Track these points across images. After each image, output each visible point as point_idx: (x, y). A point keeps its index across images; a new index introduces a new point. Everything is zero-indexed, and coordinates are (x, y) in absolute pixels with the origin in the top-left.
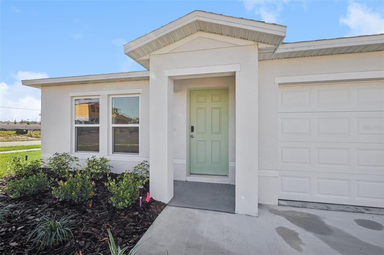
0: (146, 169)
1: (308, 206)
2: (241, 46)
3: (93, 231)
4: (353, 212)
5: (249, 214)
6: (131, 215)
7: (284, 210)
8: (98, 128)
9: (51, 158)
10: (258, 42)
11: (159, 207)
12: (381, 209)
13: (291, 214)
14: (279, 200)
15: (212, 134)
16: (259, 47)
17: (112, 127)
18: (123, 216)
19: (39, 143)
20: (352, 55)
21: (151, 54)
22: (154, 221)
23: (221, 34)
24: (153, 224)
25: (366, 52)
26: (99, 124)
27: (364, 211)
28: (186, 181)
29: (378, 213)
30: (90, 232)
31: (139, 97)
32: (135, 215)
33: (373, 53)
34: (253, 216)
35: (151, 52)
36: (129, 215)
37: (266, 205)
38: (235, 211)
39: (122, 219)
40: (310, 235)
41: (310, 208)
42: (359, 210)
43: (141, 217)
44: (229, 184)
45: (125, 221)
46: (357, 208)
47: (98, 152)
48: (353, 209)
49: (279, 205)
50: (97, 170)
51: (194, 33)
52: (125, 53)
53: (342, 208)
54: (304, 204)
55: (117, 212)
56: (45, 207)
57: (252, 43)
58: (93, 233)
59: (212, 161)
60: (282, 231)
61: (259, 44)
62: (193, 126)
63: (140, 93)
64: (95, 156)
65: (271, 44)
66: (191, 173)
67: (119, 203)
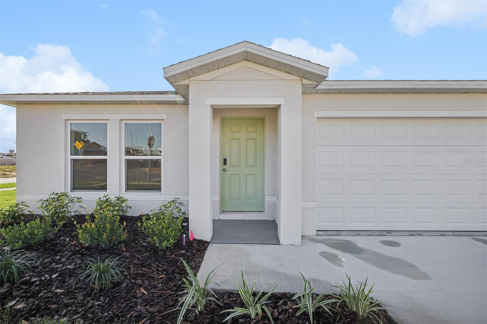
0: (178, 207)
1: (342, 234)
2: (286, 80)
3: (144, 271)
4: (378, 236)
5: (293, 244)
6: (178, 253)
7: (323, 239)
8: (105, 161)
9: (43, 200)
10: (303, 78)
11: (202, 245)
12: (399, 232)
13: (329, 242)
14: (317, 231)
15: (246, 167)
16: (303, 83)
17: (125, 159)
18: (169, 255)
19: (13, 180)
20: (378, 95)
21: (191, 79)
22: (204, 257)
23: (267, 66)
24: (204, 260)
25: (388, 93)
26: (107, 155)
27: (386, 234)
28: (219, 219)
29: (397, 235)
30: (142, 272)
31: (161, 123)
32: (182, 254)
33: (393, 94)
34: (297, 245)
35: (192, 77)
36: (176, 254)
37: (305, 236)
38: (279, 242)
39: (170, 258)
40: (347, 255)
41: (344, 235)
42: (382, 234)
43: (189, 255)
44: (266, 220)
45: (174, 259)
46: (381, 233)
47: (106, 191)
48: (378, 233)
49: (317, 235)
50: (113, 211)
51: (240, 61)
52: (165, 77)
53: (369, 233)
54: (338, 232)
55: (160, 253)
56: (67, 255)
57: (297, 78)
58: (146, 272)
59: (246, 196)
60: (324, 254)
61: (303, 79)
62: (226, 159)
63: (163, 120)
64: (107, 195)
65: (314, 81)
66: (223, 210)
67: (163, 242)
